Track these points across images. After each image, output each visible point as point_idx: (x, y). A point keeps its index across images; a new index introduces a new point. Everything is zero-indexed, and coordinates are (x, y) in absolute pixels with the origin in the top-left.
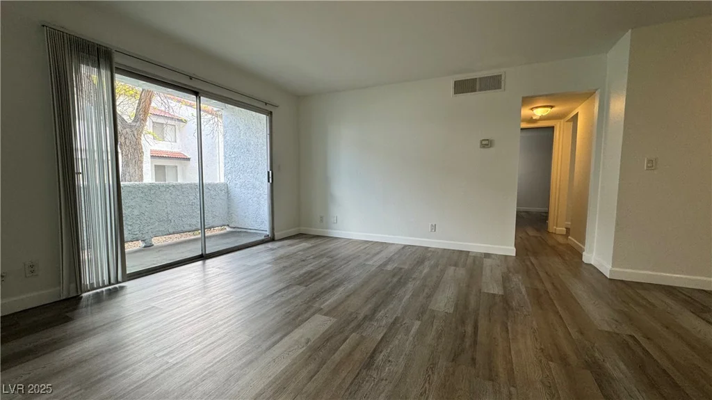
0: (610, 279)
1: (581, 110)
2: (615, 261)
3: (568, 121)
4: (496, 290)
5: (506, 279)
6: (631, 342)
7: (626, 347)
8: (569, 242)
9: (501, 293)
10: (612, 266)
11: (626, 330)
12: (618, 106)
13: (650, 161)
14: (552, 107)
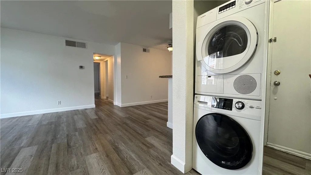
0: (122, 107)
1: (108, 59)
2: (122, 102)
3: (105, 62)
4: (95, 117)
5: (96, 114)
6: (129, 117)
7: (128, 118)
8: (108, 101)
9: (98, 117)
10: (122, 104)
11: (128, 116)
12: (119, 60)
13: (126, 76)
14: (100, 57)
